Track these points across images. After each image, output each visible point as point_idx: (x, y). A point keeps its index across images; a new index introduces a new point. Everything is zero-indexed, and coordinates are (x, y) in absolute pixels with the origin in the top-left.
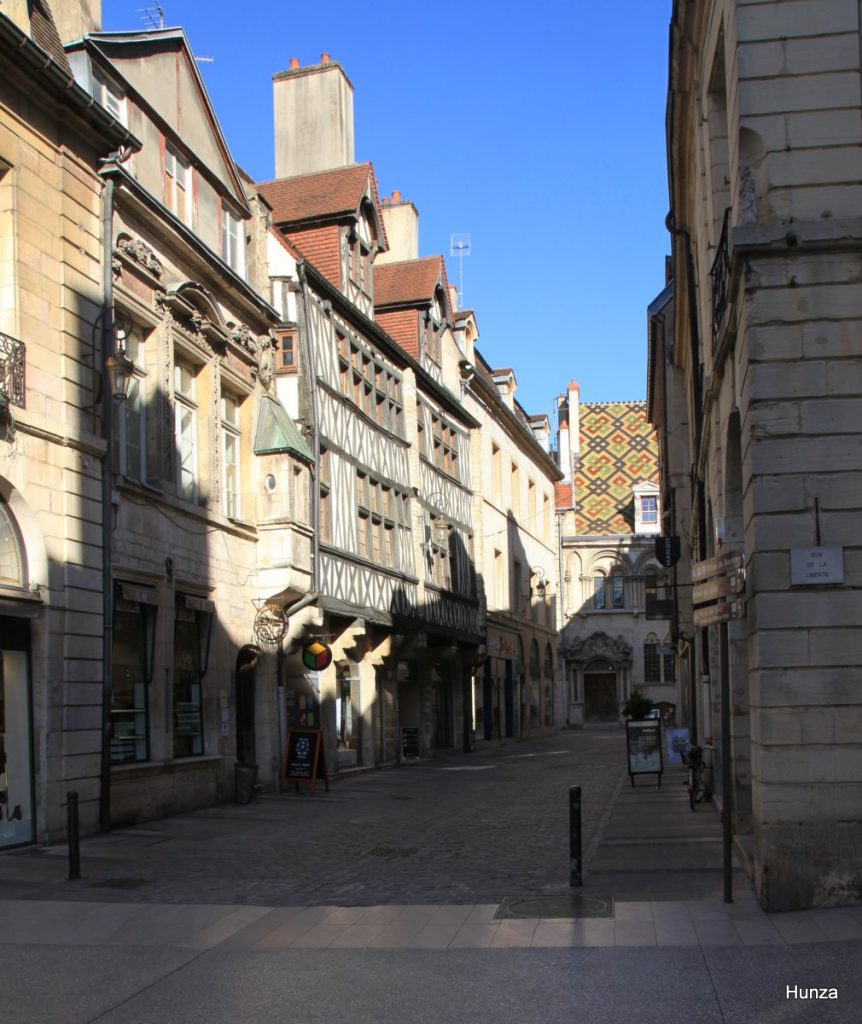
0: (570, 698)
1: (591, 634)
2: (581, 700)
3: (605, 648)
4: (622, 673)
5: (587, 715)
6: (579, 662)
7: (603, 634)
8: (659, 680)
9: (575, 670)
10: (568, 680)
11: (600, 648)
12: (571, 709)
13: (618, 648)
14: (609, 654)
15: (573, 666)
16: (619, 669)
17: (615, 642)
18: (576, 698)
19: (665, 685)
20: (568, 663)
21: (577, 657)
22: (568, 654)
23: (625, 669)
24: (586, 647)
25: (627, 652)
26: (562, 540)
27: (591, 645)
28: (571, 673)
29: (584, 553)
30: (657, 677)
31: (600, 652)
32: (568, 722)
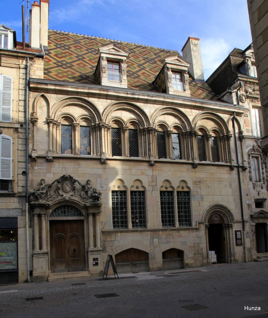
0: (33, 247)
1: (58, 177)
2: (46, 248)
3: (72, 193)
4: (91, 218)
5: (53, 265)
6: (45, 207)
7: (71, 178)
8: (127, 226)
9: (40, 216)
10: (32, 226)
11: (66, 192)
12: (35, 260)
13: (87, 192)
14: (76, 199)
15: (37, 211)
16: (88, 215)
17: (83, 187)
18: (41, 248)
19: (132, 231)
20: (32, 208)
21: (41, 201)
22: (32, 198)
23: (94, 215)
24: (52, 192)
25: (96, 197)
26: (28, 83)
27: (58, 189)
28: (36, 218)
29: (52, 98)
30: (124, 224)
31: (67, 196)
32: (31, 273)
